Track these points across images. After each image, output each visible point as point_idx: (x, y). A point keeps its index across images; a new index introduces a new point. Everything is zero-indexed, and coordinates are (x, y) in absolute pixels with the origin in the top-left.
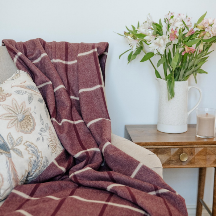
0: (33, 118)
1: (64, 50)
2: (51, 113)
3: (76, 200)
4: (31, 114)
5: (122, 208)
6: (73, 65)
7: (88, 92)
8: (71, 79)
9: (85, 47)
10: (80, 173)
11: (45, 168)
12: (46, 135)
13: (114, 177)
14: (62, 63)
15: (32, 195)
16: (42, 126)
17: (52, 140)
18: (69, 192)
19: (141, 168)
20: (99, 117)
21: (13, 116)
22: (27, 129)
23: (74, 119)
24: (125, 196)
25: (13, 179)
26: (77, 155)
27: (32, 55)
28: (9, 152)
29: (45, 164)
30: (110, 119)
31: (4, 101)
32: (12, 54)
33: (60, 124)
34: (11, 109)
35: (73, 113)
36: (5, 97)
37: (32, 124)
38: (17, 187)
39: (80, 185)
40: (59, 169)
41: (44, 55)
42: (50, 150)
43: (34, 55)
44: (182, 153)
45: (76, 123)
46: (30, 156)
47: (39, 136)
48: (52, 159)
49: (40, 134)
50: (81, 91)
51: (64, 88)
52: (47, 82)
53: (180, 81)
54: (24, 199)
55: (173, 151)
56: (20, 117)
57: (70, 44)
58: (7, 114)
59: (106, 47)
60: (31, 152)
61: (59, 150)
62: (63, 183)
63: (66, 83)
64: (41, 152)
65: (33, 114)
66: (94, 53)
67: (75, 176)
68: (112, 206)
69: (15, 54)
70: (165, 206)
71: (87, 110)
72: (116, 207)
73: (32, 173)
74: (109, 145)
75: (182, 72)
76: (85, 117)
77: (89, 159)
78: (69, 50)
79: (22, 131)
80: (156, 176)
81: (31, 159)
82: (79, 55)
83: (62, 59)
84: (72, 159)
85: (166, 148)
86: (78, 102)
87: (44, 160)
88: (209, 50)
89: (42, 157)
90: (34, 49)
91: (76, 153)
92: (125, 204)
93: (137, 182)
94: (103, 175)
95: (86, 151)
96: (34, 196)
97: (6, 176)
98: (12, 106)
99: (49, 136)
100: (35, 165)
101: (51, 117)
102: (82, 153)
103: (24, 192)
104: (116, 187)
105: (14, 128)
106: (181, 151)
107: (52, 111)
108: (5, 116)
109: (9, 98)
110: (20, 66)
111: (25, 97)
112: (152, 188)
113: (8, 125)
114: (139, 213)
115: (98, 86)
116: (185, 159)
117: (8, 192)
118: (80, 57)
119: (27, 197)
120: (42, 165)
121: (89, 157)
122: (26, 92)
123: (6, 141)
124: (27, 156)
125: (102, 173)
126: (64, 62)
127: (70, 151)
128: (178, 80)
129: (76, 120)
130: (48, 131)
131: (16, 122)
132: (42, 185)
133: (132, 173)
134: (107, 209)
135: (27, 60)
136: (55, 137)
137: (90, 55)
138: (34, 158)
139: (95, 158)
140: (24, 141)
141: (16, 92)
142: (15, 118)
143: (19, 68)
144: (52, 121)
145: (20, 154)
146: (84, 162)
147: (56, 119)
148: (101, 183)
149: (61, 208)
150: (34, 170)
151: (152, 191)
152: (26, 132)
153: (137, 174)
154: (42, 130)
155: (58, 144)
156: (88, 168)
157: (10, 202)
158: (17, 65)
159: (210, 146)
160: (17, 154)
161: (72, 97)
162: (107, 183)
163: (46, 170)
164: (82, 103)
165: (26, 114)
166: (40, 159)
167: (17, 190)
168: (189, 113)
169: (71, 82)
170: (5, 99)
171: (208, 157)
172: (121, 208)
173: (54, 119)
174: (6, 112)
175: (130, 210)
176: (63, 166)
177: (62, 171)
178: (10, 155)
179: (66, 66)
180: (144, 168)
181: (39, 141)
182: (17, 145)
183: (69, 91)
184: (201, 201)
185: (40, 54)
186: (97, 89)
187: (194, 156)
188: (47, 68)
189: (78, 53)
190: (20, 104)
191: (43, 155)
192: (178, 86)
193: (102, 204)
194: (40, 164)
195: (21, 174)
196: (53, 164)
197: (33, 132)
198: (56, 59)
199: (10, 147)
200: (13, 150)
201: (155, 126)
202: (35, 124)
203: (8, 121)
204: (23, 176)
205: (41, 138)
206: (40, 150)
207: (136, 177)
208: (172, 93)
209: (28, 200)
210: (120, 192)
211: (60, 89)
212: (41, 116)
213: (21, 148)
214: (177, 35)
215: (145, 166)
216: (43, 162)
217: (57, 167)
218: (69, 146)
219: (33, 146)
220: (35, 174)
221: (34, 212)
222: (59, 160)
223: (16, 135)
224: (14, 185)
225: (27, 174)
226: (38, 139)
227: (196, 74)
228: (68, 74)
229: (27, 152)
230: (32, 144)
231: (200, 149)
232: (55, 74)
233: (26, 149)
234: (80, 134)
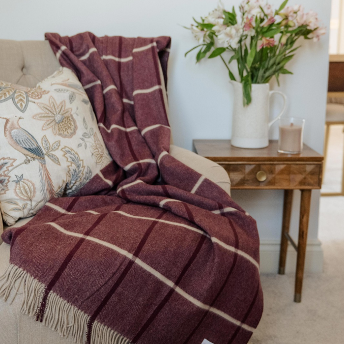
0: (74, 121)
1: (117, 45)
2: (99, 118)
3: (120, 216)
4: (72, 115)
5: (176, 227)
6: (127, 63)
7: (144, 94)
8: (125, 80)
9: (142, 41)
10: (129, 187)
11: (88, 181)
12: (90, 141)
13: (170, 191)
14: (114, 61)
15: (69, 209)
16: (85, 131)
17: (97, 149)
18: (114, 208)
19: (203, 182)
20: (157, 124)
21: (50, 117)
22: (66, 133)
23: (126, 126)
24: (181, 213)
25: (47, 189)
26: (128, 167)
27: (79, 50)
28: (43, 158)
29: (88, 175)
30: (169, 125)
31: (39, 98)
32: (55, 48)
33: (109, 131)
34: (48, 108)
35: (125, 119)
36: (41, 95)
37: (73, 127)
38: (53, 200)
39: (129, 201)
40: (105, 182)
41: (93, 50)
42: (94, 160)
43: (81, 51)
44: (259, 170)
45: (128, 130)
46: (69, 164)
47: (81, 142)
48: (97, 171)
49: (83, 140)
50: (136, 92)
51: (115, 89)
52: (94, 81)
53: (259, 83)
54: (59, 213)
55: (248, 169)
56: (58, 118)
57: (125, 38)
58: (42, 114)
59: (168, 42)
60: (70, 159)
61: (106, 161)
62: (108, 198)
63: (118, 83)
64: (82, 160)
65: (75, 116)
66: (153, 48)
67: (123, 191)
68: (163, 224)
69: (58, 48)
70: (230, 227)
71: (142, 115)
72: (168, 225)
73: (72, 185)
74: (166, 155)
75: (261, 72)
76: (139, 123)
77: (141, 171)
78: (123, 46)
79: (60, 135)
80: (222, 192)
81: (70, 167)
82: (135, 50)
83: (114, 55)
84: (121, 171)
85: (240, 164)
86: (132, 107)
87: (86, 170)
88: (295, 45)
89: (84, 167)
90: (82, 44)
91: (126, 164)
92: (180, 222)
93: (197, 198)
94: (156, 189)
95: (138, 162)
96: (71, 211)
97: (38, 185)
98: (49, 105)
99: (94, 143)
100: (75, 174)
101: (98, 122)
102: (134, 165)
103: (60, 206)
104: (170, 202)
105: (50, 130)
106: (258, 168)
107: (99, 115)
108: (40, 115)
109: (46, 95)
110: (64, 62)
111: (66, 96)
112: (215, 206)
113: (43, 127)
114: (197, 233)
115: (156, 87)
116: (263, 179)
117: (41, 205)
118: (136, 53)
119: (63, 211)
120: (84, 176)
121: (142, 169)
122: (67, 90)
123: (40, 144)
124: (64, 164)
125: (156, 186)
126: (117, 59)
127: (119, 162)
128: (256, 82)
129: (129, 127)
130: (92, 137)
131: (53, 123)
132: (82, 199)
133: (192, 188)
134: (157, 226)
135: (72, 56)
136: (102, 146)
137: (148, 50)
138: (74, 167)
139: (149, 171)
140: (62, 146)
141: (56, 90)
142: (53, 119)
143: (62, 65)
144: (99, 128)
145: (56, 160)
146: (135, 175)
147: (104, 124)
148: (152, 198)
149: (101, 223)
150: (73, 182)
151: (216, 209)
152: (65, 136)
153: (198, 189)
154: (85, 135)
155: (105, 153)
156: (139, 181)
157: (42, 216)
158: (60, 61)
159: (294, 163)
160: (53, 160)
161: (125, 101)
162: (160, 197)
163: (89, 182)
164: (137, 106)
165: (66, 115)
166: (81, 169)
167: (51, 203)
168: (270, 124)
169: (124, 82)
170: (41, 97)
171: (292, 176)
172: (174, 225)
173: (102, 125)
174: (41, 111)
175: (185, 228)
176: (110, 179)
177: (108, 185)
178: (44, 161)
179: (119, 63)
180: (207, 182)
181: (80, 148)
182: (53, 150)
183: (122, 92)
184: (286, 235)
185: (88, 48)
186: (155, 91)
187: (274, 176)
188: (95, 66)
189: (133, 48)
190: (58, 103)
191: (85, 165)
192: (257, 89)
193: (152, 221)
194: (80, 174)
195: (58, 183)
196: (97, 176)
197: (74, 136)
198: (107, 55)
199: (44, 152)
200: (48, 155)
201: (229, 141)
202: (76, 128)
203: (43, 122)
204: (59, 188)
205: (83, 145)
206: (81, 159)
207: (196, 193)
208: (248, 98)
209: (64, 215)
210: (174, 209)
211: (110, 90)
212: (84, 119)
213: (58, 154)
214: (254, 24)
215: (208, 180)
216: (84, 173)
217: (102, 180)
218: (118, 156)
219: (73, 152)
220: (75, 186)
221: (68, 225)
222: (106, 172)
223: (52, 139)
224: (48, 197)
225: (64, 185)
226: (80, 145)
227: (278, 75)
228: (122, 74)
229: (65, 159)
230: (72, 150)
231: (282, 167)
232: (105, 73)
233: (64, 155)
234: (133, 143)
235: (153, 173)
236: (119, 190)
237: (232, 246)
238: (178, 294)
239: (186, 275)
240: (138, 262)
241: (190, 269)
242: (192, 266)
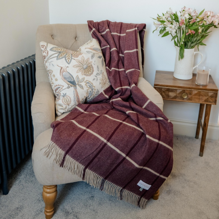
0: (93, 68)
1: (120, 28)
2: (106, 64)
3: (106, 117)
4: (92, 65)
5: (130, 127)
6: (123, 36)
7: (129, 53)
8: (121, 44)
9: (130, 26)
10: (115, 101)
11: (97, 95)
12: (100, 77)
13: (132, 106)
14: (117, 35)
15: (85, 110)
16: (98, 72)
17: (103, 80)
18: (105, 112)
19: (149, 103)
20: (134, 68)
21: (81, 66)
22: (88, 74)
23: (119, 68)
24: (134, 119)
25: (77, 100)
26: (117, 89)
27: (102, 30)
28: (76, 86)
29: (97, 93)
30: (139, 70)
31: (77, 57)
32: (90, 29)
33: (111, 70)
34: (80, 62)
35: (119, 64)
36: (78, 55)
37: (91, 71)
38: (79, 105)
39: (113, 108)
40: (105, 96)
41: (108, 30)
42: (101, 86)
43: (103, 30)
44: (184, 93)
45: (120, 70)
46: (88, 89)
47: (95, 77)
48: (102, 91)
49: (96, 76)
50: (125, 52)
51: (116, 50)
52: (107, 45)
53: (188, 48)
54: (81, 112)
55: (178, 91)
56: (85, 67)
57: (124, 23)
58: (78, 65)
59: (144, 26)
60: (88, 86)
61: (107, 85)
62: (104, 105)
63: (118, 47)
64: (95, 87)
65: (93, 65)
66: (135, 30)
67: (112, 102)
68: (124, 124)
69: (92, 29)
70: (158, 128)
71: (127, 63)
72: (127, 125)
73: (89, 98)
74: (134, 86)
75: (189, 43)
76: (125, 67)
77: (122, 93)
78: (122, 28)
79: (85, 75)
80: (158, 109)
81: (88, 90)
82: (127, 31)
83: (118, 33)
84: (114, 91)
85: (174, 89)
86: (123, 57)
87: (96, 91)
88: (208, 31)
89: (95, 90)
90: (103, 27)
91: (116, 88)
92: (133, 125)
93: (145, 111)
94: (126, 104)
95: (122, 87)
96: (87, 111)
97: (72, 98)
98: (81, 60)
99: (101, 77)
100: (91, 93)
101: (106, 66)
102: (119, 89)
103: (82, 108)
104: (130, 113)
105: (80, 72)
106: (184, 92)
107: (107, 62)
108: (77, 66)
109: (80, 56)
110: (94, 36)
111: (90, 55)
112: (153, 116)
113: (77, 71)
114: (140, 131)
115: (135, 50)
116: (186, 97)
117: (73, 107)
118: (128, 32)
119: (82, 111)
120: (95, 93)
121: (123, 91)
122: (92, 52)
123: (75, 79)
124: (85, 88)
125: (126, 102)
126: (119, 34)
127: (113, 87)
128: (187, 48)
129: (121, 68)
130: (101, 75)
131: (82, 69)
132: (92, 106)
133: (144, 105)
134: (122, 125)
135: (97, 33)
136: (106, 78)
137: (133, 31)
138: (90, 90)
139: (127, 92)
140: (85, 80)
141: (86, 51)
142: (82, 67)
144: (106, 69)
145: (82, 87)
146: (119, 94)
147: (109, 67)
148: (123, 109)
149: (96, 122)
150: (90, 96)
151: (153, 117)
152: (88, 75)
153: (146, 106)
154: (97, 74)
155: (107, 82)
156: (119, 99)
157: (73, 113)
158: (92, 35)
159: (202, 91)
160: (80, 87)
161: (121, 55)
162: (127, 109)
163: (97, 96)
164: (125, 58)
165: (89, 65)
166: (93, 90)
167: (78, 106)
168: (194, 68)
169: (121, 46)
170: (78, 57)
171: (201, 97)
172: (130, 126)
173: (107, 68)
174: (77, 64)
175: (134, 128)
176: (108, 95)
177: (106, 98)
178: (76, 87)
179: (120, 36)
180: (151, 103)
181: (94, 81)
182: (81, 82)
183: (119, 51)
184: (200, 120)
185: (106, 29)
186: (134, 52)
187: (191, 96)
188: (108, 38)
189: (126, 30)
190: (86, 59)
191: (96, 88)
192: (187, 51)
193: (119, 122)
194: (93, 93)
195: (82, 97)
196: (102, 93)
197: (92, 75)
198: (114, 32)
199: (77, 83)
200: (78, 85)
202: (93, 71)
203: (78, 69)
204: (83, 99)
205: (96, 79)
206: (94, 86)
207: (145, 108)
208: (182, 56)
209: (83, 113)
210: (132, 116)
211: (113, 50)
212: (98, 66)
213: (83, 84)
215: (152, 102)
216: (95, 92)
217: (104, 95)
218: (113, 84)
219: (90, 83)
221: (80, 122)
222: (106, 91)
223: (81, 76)
224: (77, 103)
225: (85, 98)
226: (94, 79)
227: (198, 45)
228: (120, 41)
229: (86, 86)
230: (90, 82)
231: (196, 92)
232: (111, 41)
233: (86, 85)
234: (121, 77)
235: (128, 93)
236: (111, 101)
237: (157, 139)
238: (127, 160)
239: (132, 151)
240: (109, 144)
241: (134, 149)
242: (135, 147)
